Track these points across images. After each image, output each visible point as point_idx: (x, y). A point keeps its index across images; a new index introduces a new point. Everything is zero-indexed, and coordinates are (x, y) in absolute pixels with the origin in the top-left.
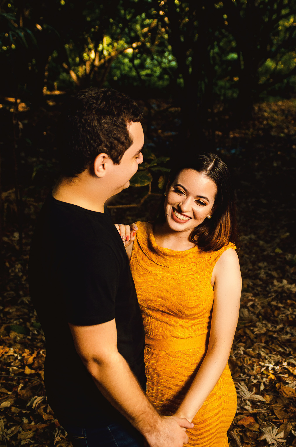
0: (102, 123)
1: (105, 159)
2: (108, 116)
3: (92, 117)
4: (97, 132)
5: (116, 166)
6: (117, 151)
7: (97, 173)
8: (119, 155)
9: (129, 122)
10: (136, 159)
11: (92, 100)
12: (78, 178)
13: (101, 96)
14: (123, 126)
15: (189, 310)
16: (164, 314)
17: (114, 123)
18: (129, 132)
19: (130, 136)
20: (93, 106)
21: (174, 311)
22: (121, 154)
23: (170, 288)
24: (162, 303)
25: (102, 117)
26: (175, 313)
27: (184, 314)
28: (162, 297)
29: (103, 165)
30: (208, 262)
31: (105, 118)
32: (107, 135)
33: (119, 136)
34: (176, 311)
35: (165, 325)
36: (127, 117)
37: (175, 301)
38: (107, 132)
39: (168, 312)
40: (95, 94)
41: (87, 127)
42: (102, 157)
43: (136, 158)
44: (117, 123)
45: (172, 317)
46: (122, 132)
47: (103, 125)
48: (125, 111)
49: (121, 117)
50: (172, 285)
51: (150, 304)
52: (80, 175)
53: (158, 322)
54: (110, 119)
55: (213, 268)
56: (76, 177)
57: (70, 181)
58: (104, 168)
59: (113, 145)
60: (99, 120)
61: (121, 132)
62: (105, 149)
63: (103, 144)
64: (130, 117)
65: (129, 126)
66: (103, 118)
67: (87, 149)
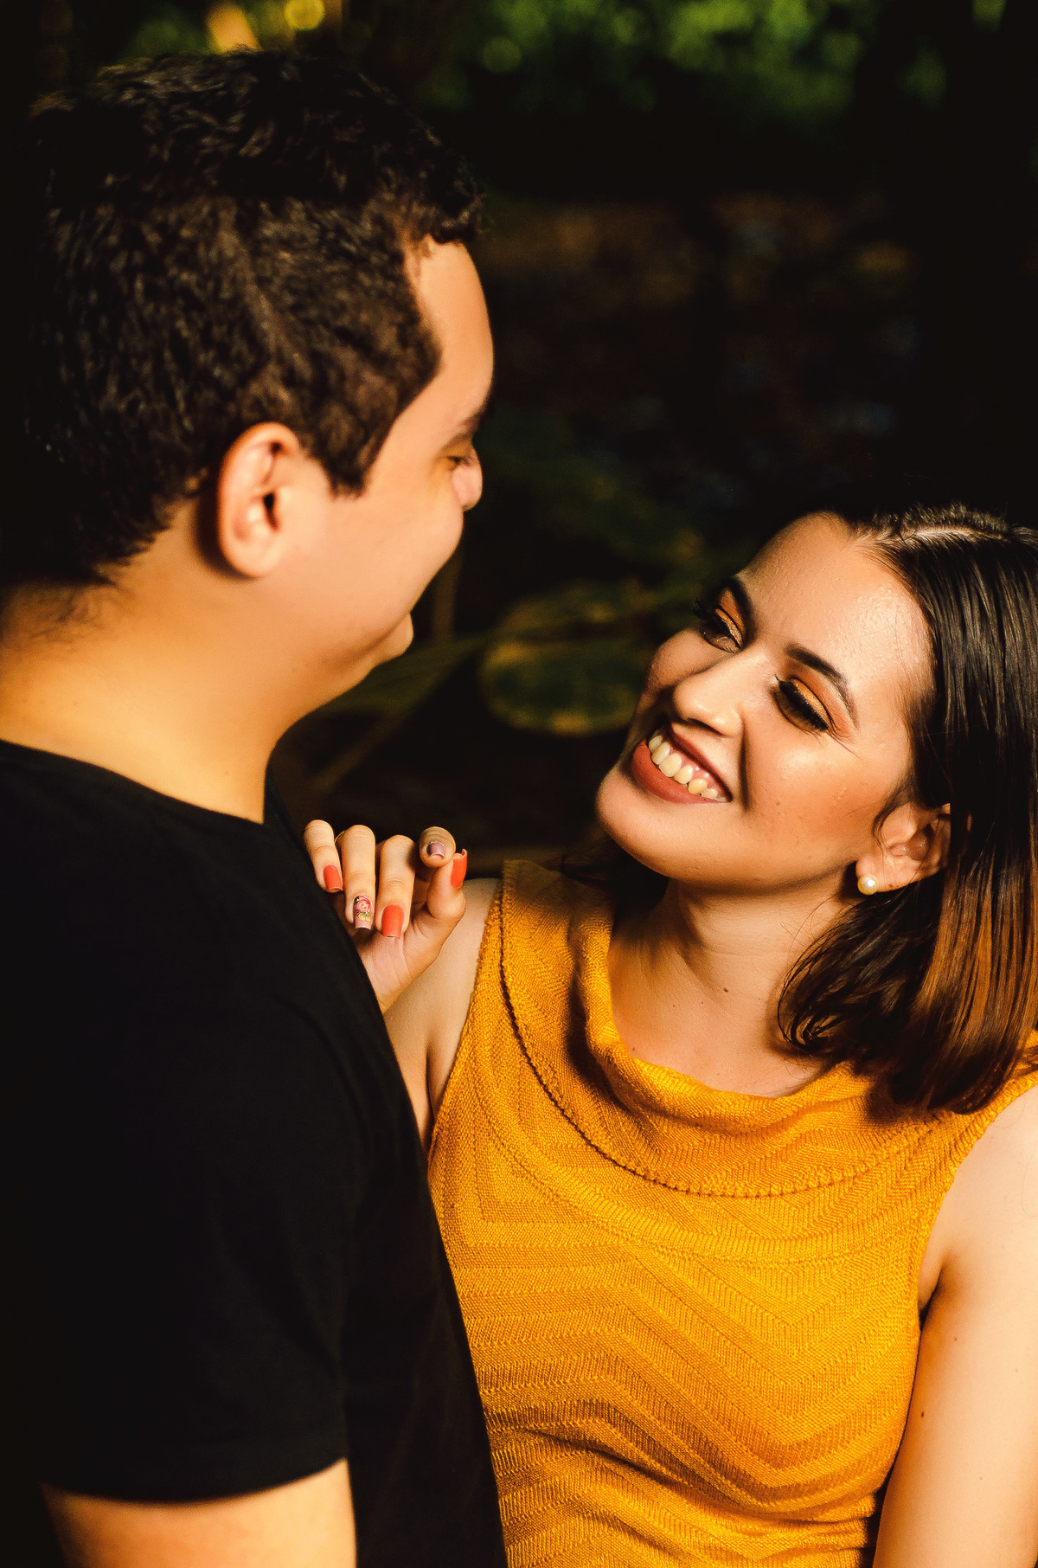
0: (267, 240)
1: (283, 463)
2: (301, 199)
3: (206, 210)
4: (237, 298)
5: (348, 506)
6: (352, 409)
7: (237, 550)
8: (361, 435)
9: (417, 238)
10: (452, 469)
11: (191, 113)
12: (114, 593)
13: (243, 91)
14: (386, 257)
15: (776, 1458)
16: (620, 1470)
17: (336, 241)
18: (419, 299)
19: (425, 322)
20: (204, 147)
21: (682, 1458)
22: (376, 428)
23: (663, 1311)
24: (609, 1399)
25: (264, 206)
26: (685, 1471)
27: (741, 1479)
28: (611, 1363)
29: (269, 501)
30: (910, 1160)
31: (280, 213)
32: (295, 309)
33: (364, 317)
34: (695, 1461)
35: (623, 1539)
36: (403, 209)
37: (689, 1396)
38: (294, 292)
39: (646, 1458)
40: (199, 79)
41: (173, 272)
42: (266, 449)
43: (452, 464)
44: (349, 240)
45: (666, 1496)
46: (382, 294)
47: (267, 254)
48: (390, 172)
49: (372, 206)
50: (677, 1294)
51: (537, 1396)
52: (124, 569)
53: (578, 1522)
54: (311, 218)
55: (938, 1200)
56: (103, 581)
57: (66, 615)
58: (272, 519)
59: (333, 375)
60: (247, 227)
61: (373, 293)
62: (284, 395)
63: (273, 369)
64: (419, 211)
65: (418, 261)
66: (269, 214)
67: (173, 403)
